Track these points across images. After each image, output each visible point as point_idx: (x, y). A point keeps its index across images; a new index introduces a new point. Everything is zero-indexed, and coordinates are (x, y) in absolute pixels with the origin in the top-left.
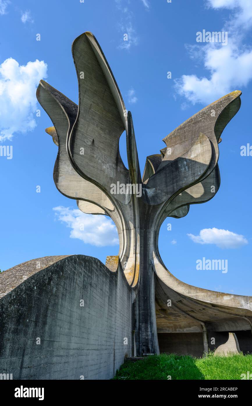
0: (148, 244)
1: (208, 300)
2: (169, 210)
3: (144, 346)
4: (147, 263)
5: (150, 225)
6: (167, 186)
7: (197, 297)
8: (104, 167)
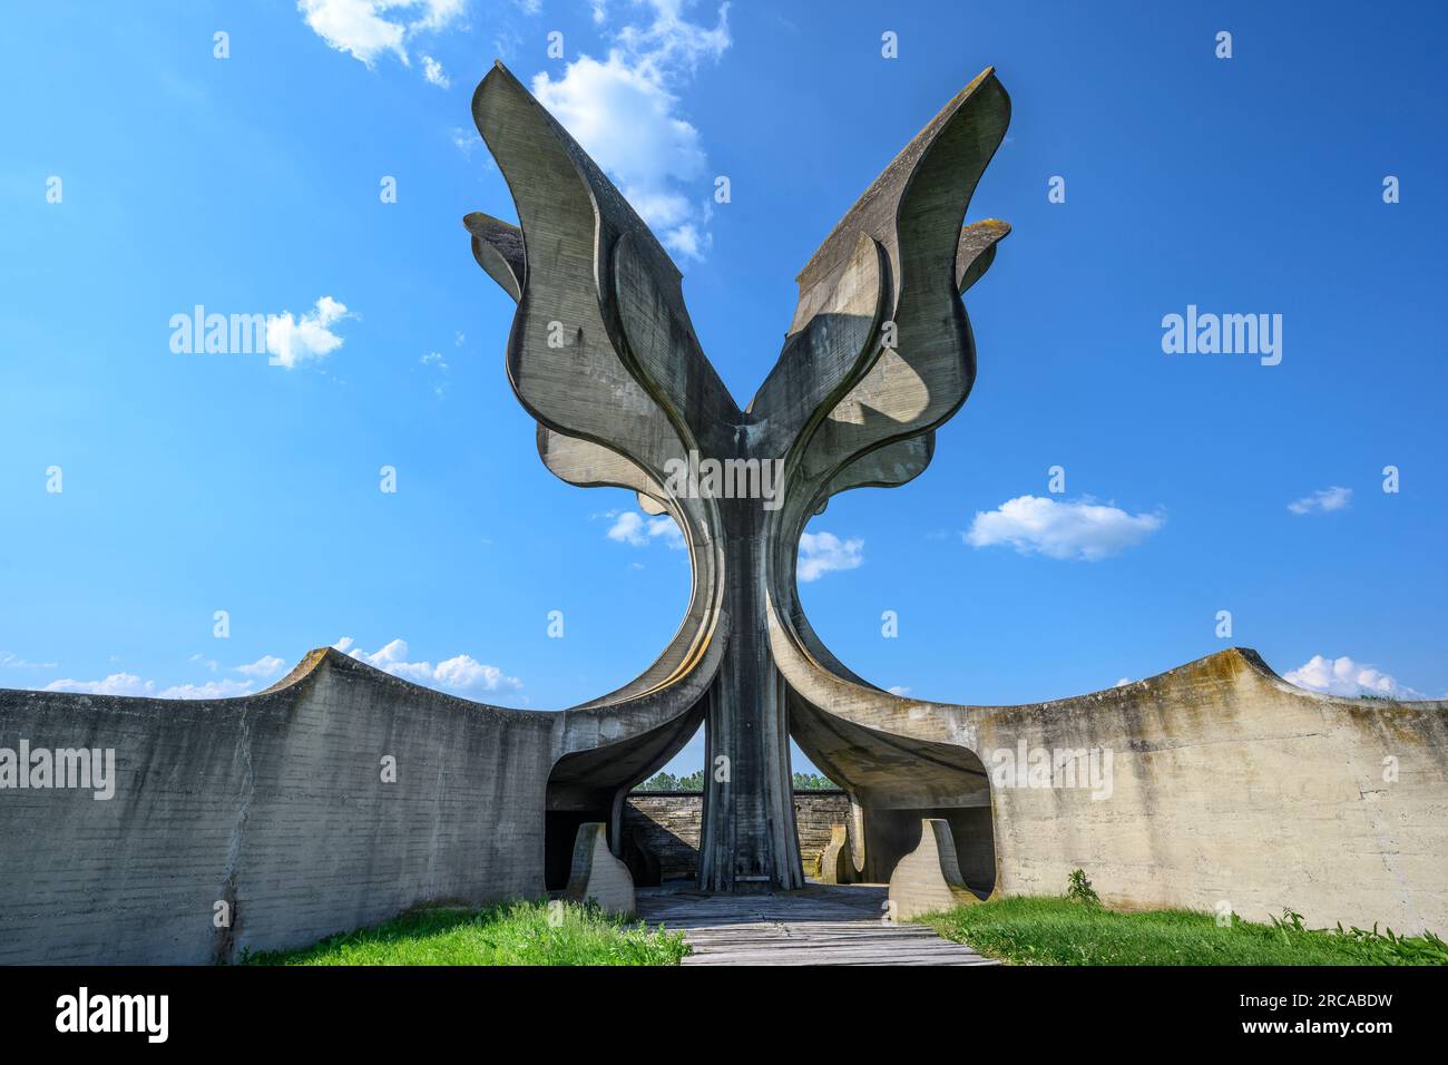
0: (753, 578)
1: (875, 723)
3: (743, 855)
4: (754, 630)
5: (756, 524)
6: (789, 409)
7: (853, 715)
8: (619, 393)
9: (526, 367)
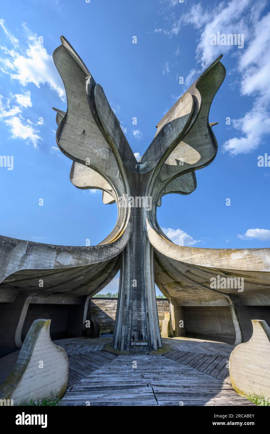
0: (142, 212)
2: (165, 179)
3: (135, 330)
4: (141, 231)
6: (156, 154)
7: (192, 260)
8: (96, 151)
9: (63, 137)
